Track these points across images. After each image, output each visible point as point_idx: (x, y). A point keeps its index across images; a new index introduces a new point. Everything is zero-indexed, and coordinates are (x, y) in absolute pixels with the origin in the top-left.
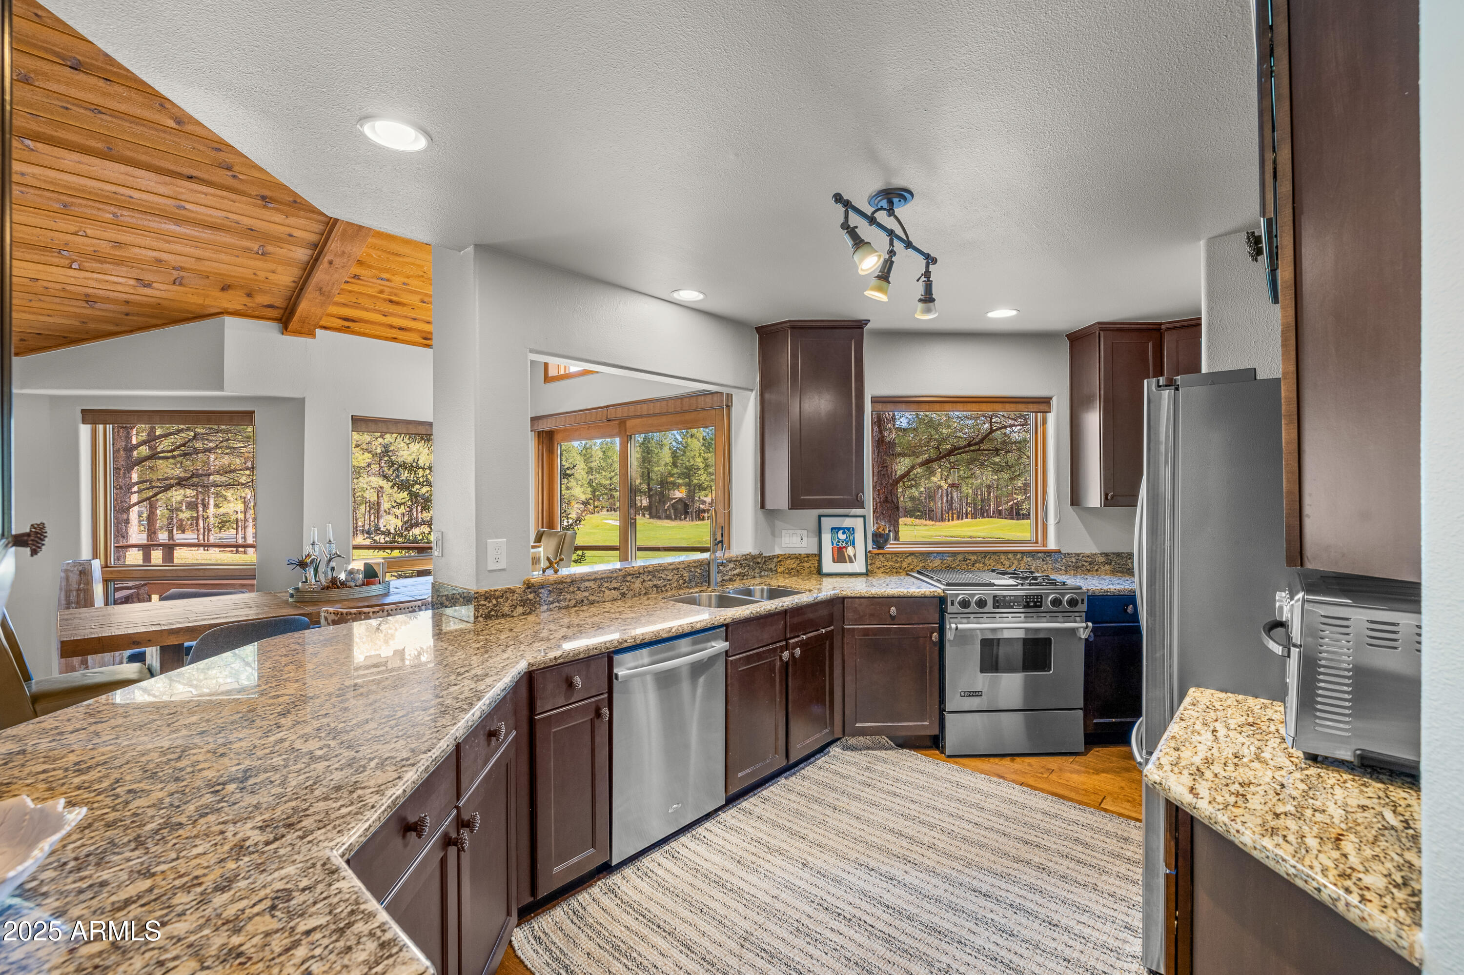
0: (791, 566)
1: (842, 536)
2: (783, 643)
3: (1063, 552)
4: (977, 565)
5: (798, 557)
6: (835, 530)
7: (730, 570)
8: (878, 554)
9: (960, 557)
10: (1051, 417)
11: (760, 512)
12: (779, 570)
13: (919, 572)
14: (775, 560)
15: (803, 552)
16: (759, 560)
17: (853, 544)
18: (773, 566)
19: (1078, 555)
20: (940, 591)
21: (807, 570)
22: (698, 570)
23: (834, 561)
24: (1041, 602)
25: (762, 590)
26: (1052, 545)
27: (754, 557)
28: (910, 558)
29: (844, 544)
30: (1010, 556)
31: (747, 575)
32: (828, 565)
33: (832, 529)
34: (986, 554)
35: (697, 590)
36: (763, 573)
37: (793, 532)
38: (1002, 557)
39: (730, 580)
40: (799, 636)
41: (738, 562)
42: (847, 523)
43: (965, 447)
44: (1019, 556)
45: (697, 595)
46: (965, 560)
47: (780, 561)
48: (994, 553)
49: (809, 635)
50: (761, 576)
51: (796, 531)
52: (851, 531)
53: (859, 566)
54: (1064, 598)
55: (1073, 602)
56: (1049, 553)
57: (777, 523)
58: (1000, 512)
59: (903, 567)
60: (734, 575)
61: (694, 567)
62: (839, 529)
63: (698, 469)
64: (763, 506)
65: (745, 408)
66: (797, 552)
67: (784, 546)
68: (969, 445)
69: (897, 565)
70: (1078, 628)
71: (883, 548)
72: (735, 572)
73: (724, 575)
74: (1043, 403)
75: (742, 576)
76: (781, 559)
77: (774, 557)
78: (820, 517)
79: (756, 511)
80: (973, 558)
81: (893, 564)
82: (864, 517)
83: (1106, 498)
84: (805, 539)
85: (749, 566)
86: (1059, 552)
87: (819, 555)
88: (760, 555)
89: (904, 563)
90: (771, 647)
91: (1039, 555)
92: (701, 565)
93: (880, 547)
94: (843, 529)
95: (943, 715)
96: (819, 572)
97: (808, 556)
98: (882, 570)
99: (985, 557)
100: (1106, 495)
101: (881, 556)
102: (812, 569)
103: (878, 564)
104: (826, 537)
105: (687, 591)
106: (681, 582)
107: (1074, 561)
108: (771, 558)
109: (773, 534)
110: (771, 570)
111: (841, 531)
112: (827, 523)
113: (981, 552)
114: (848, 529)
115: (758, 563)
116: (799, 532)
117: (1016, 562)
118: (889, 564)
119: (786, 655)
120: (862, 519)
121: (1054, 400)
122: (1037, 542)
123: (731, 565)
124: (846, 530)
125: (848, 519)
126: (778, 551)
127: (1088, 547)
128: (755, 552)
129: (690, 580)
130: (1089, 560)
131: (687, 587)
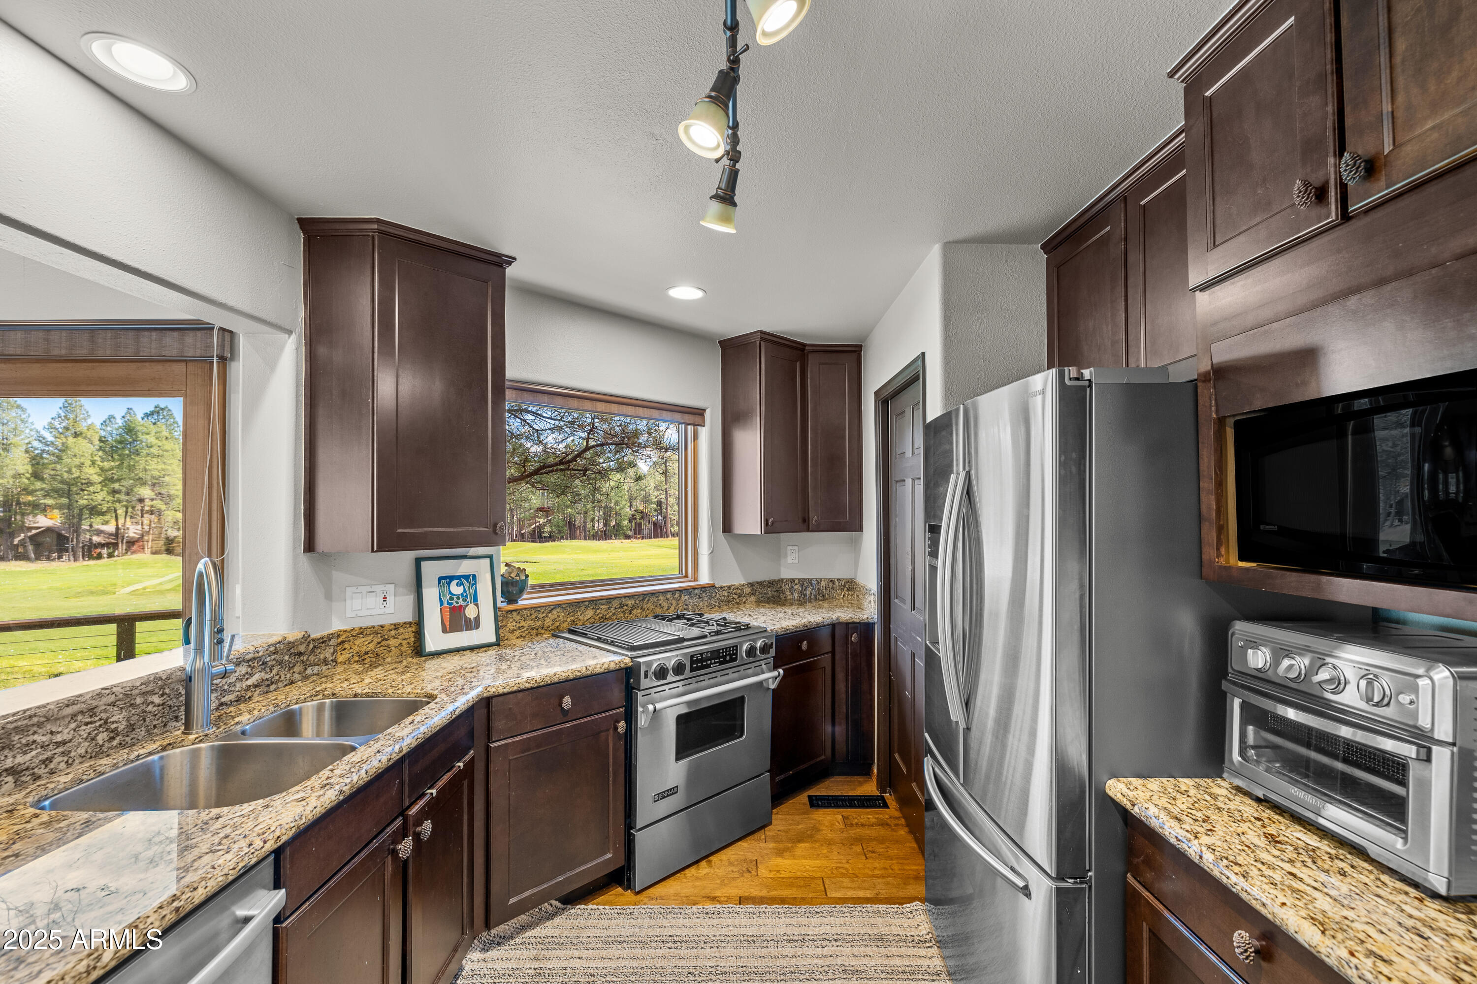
0: (364, 649)
1: (456, 589)
2: (399, 822)
3: (717, 586)
4: (634, 612)
5: (378, 632)
6: (445, 580)
7: (239, 679)
8: (511, 611)
9: (616, 603)
10: (703, 432)
11: (304, 560)
12: (340, 659)
13: (571, 632)
14: (333, 642)
15: (387, 621)
16: (302, 648)
17: (475, 600)
18: (328, 654)
19: (729, 587)
20: (627, 660)
21: (395, 651)
22: (157, 700)
23: (444, 631)
24: (736, 654)
25: (320, 708)
26: (704, 579)
27: (291, 645)
28: (554, 612)
29: (461, 602)
30: (669, 596)
31: (276, 682)
32: (435, 639)
33: (440, 579)
34: (644, 596)
35: (152, 747)
36: (309, 671)
37: (368, 588)
38: (661, 598)
39: (239, 700)
40: (424, 795)
41: (254, 661)
42: (465, 567)
43: (556, 464)
44: (677, 595)
45: (155, 757)
46: (622, 606)
47: (343, 642)
48: (653, 594)
49: (440, 783)
50: (305, 678)
51: (374, 588)
52: (470, 579)
53: (486, 633)
54: (756, 643)
55: (765, 649)
56: (704, 588)
57: (337, 576)
58: (523, 535)
59: (546, 625)
60: (248, 688)
61: (144, 694)
62: (451, 578)
63: (89, 483)
64: (310, 546)
65: (272, 364)
66: (376, 622)
67: (349, 614)
68: (561, 463)
69: (539, 623)
70: (767, 680)
71: (516, 601)
72: (250, 682)
73: (224, 692)
74: (695, 415)
75: (265, 686)
76: (341, 639)
77: (330, 637)
78: (418, 561)
79: (295, 557)
80: (630, 602)
81: (531, 623)
82: (491, 557)
83: (767, 524)
84: (391, 599)
85: (280, 663)
86: (713, 586)
87: (418, 625)
88: (306, 638)
89: (548, 620)
90: (375, 844)
91: (696, 591)
92: (162, 688)
93: (511, 600)
94: (459, 577)
95: (630, 834)
96: (419, 650)
97: (396, 627)
98: (517, 633)
99: (644, 599)
100: (767, 521)
101: (515, 614)
102: (404, 648)
103: (511, 625)
104: (431, 594)
105: (123, 754)
106: (102, 737)
107: (726, 594)
108: (324, 641)
109: (329, 597)
110: (325, 662)
111: (455, 582)
112: (432, 570)
113: (638, 595)
114: (467, 577)
115: (300, 654)
116: (379, 588)
117: (674, 602)
118: (526, 624)
119: (406, 847)
120: (488, 560)
121: (708, 411)
122: (686, 576)
123: (243, 669)
124: (461, 579)
125: (465, 562)
126: (337, 625)
127: (736, 578)
128: (294, 635)
129: (131, 727)
130: (739, 592)
131: (122, 745)
